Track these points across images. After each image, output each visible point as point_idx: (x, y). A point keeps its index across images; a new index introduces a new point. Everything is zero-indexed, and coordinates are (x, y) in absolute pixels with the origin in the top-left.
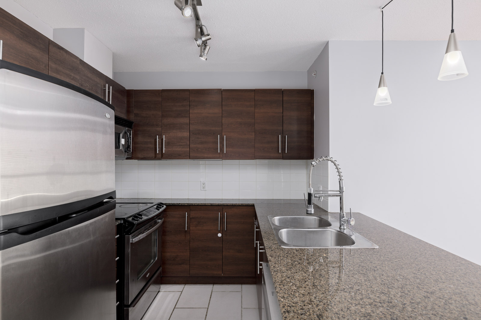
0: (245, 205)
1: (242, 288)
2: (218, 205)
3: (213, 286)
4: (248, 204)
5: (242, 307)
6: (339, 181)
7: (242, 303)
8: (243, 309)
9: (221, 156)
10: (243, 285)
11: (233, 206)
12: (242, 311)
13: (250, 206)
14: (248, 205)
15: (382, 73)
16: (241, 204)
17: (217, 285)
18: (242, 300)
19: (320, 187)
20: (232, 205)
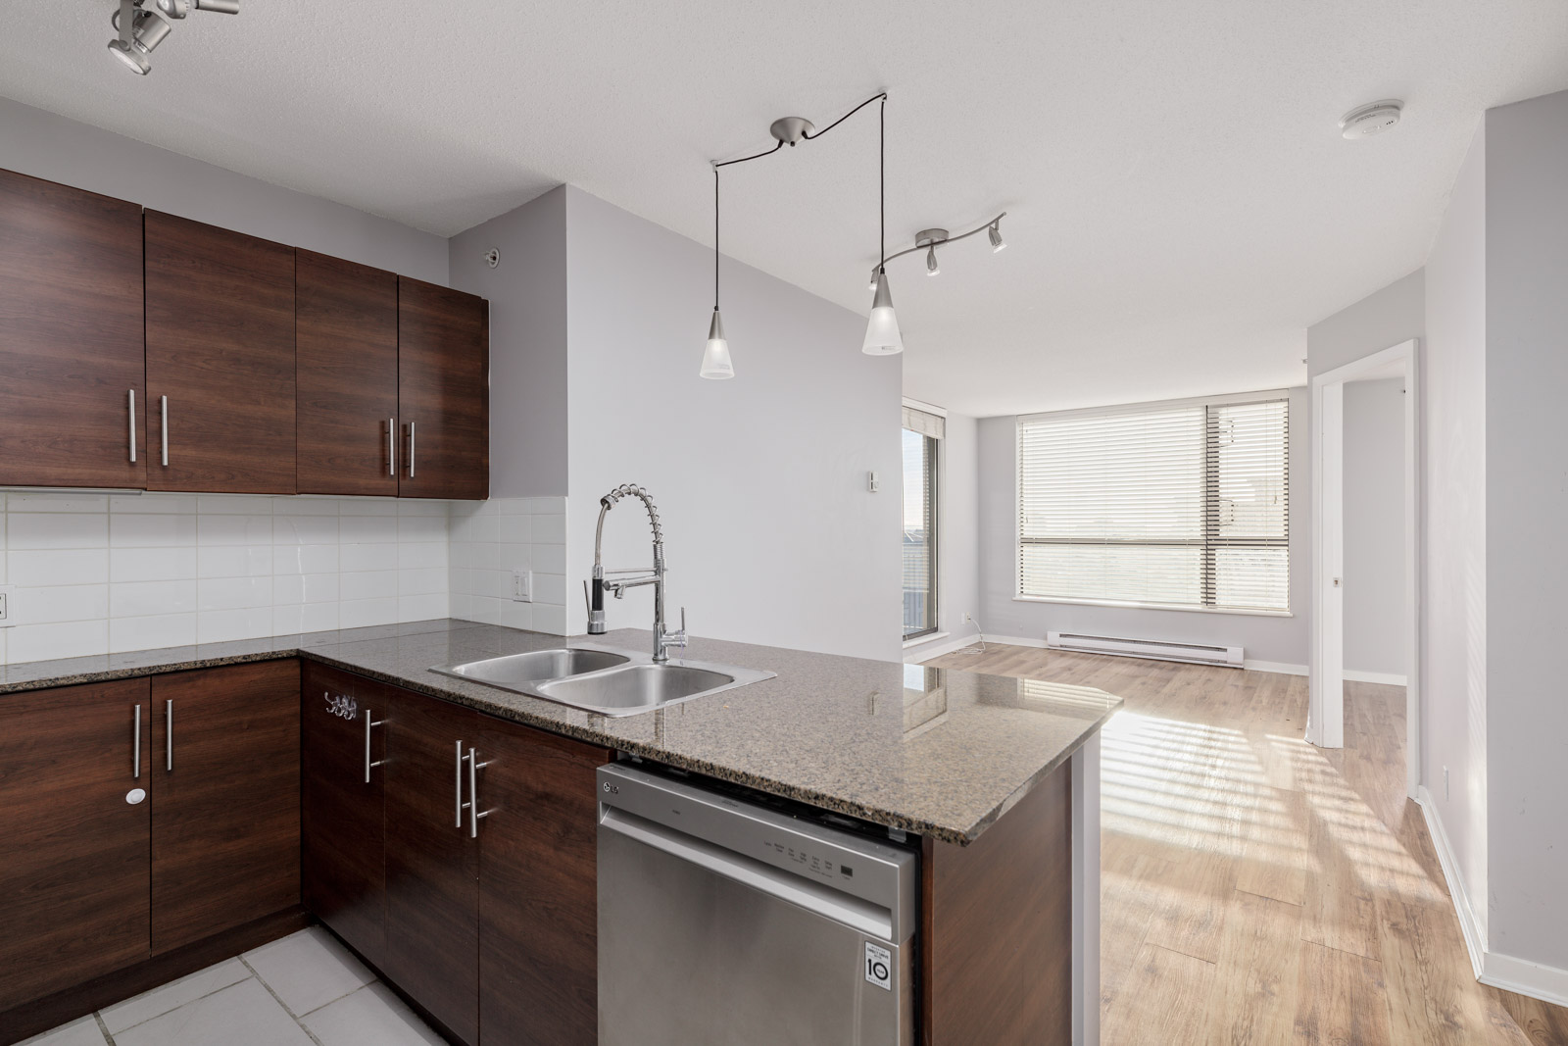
0: (258, 658)
1: (248, 967)
2: (131, 678)
3: (97, 1016)
4: (274, 653)
5: (294, 1017)
6: (655, 546)
7: (283, 1005)
8: (302, 1021)
9: (143, 476)
10: (243, 955)
11: (206, 668)
12: (302, 1026)
13: (283, 659)
14: (274, 656)
15: (716, 308)
16: (244, 657)
17: (114, 1006)
18: (276, 998)
19: (528, 573)
20: (199, 666)
